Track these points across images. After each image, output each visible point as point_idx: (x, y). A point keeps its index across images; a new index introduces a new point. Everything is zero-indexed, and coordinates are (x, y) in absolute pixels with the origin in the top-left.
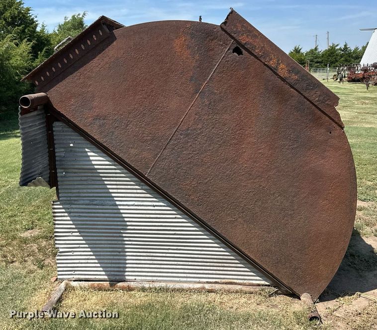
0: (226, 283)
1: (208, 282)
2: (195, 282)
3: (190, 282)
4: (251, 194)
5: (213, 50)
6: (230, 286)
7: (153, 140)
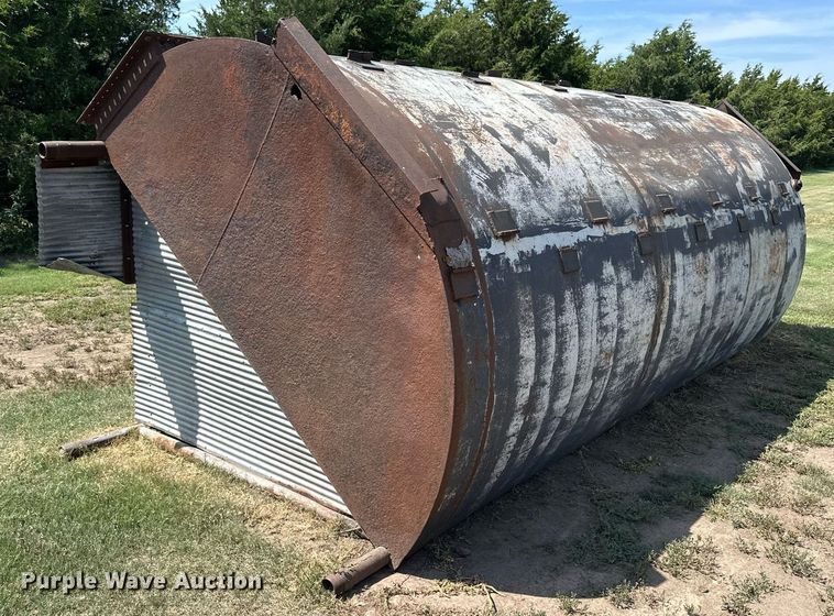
0: (301, 493)
1: (280, 483)
2: (266, 478)
3: (261, 475)
4: (318, 346)
5: (268, 88)
6: (304, 499)
7: (205, 228)
